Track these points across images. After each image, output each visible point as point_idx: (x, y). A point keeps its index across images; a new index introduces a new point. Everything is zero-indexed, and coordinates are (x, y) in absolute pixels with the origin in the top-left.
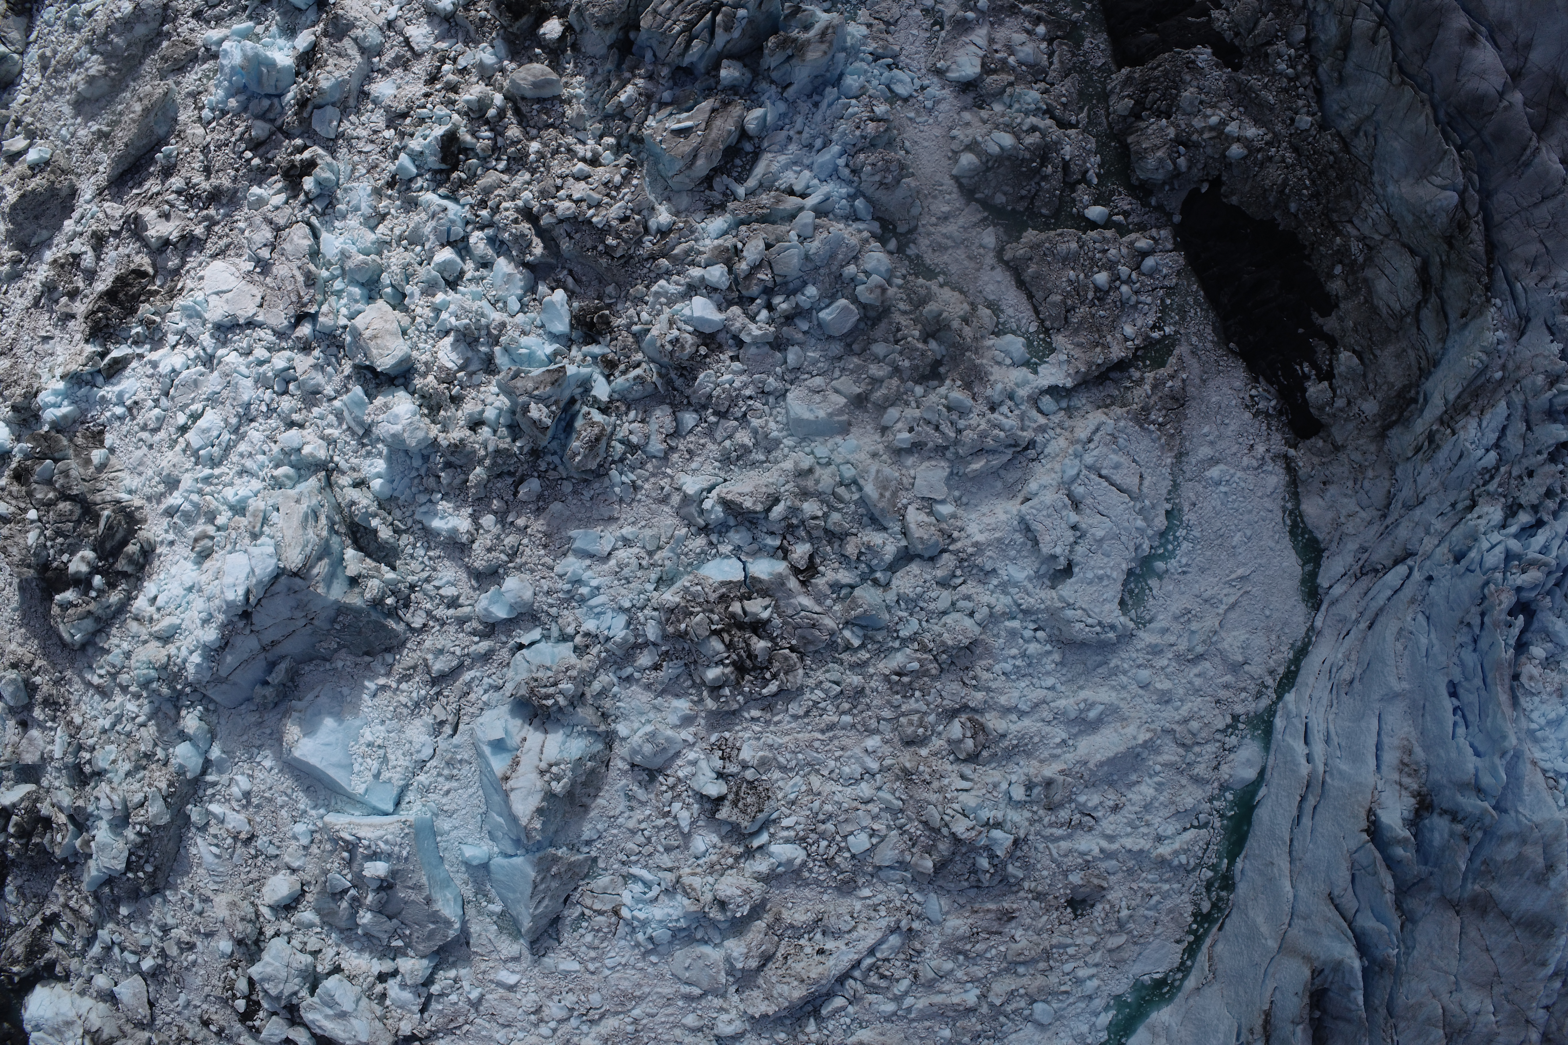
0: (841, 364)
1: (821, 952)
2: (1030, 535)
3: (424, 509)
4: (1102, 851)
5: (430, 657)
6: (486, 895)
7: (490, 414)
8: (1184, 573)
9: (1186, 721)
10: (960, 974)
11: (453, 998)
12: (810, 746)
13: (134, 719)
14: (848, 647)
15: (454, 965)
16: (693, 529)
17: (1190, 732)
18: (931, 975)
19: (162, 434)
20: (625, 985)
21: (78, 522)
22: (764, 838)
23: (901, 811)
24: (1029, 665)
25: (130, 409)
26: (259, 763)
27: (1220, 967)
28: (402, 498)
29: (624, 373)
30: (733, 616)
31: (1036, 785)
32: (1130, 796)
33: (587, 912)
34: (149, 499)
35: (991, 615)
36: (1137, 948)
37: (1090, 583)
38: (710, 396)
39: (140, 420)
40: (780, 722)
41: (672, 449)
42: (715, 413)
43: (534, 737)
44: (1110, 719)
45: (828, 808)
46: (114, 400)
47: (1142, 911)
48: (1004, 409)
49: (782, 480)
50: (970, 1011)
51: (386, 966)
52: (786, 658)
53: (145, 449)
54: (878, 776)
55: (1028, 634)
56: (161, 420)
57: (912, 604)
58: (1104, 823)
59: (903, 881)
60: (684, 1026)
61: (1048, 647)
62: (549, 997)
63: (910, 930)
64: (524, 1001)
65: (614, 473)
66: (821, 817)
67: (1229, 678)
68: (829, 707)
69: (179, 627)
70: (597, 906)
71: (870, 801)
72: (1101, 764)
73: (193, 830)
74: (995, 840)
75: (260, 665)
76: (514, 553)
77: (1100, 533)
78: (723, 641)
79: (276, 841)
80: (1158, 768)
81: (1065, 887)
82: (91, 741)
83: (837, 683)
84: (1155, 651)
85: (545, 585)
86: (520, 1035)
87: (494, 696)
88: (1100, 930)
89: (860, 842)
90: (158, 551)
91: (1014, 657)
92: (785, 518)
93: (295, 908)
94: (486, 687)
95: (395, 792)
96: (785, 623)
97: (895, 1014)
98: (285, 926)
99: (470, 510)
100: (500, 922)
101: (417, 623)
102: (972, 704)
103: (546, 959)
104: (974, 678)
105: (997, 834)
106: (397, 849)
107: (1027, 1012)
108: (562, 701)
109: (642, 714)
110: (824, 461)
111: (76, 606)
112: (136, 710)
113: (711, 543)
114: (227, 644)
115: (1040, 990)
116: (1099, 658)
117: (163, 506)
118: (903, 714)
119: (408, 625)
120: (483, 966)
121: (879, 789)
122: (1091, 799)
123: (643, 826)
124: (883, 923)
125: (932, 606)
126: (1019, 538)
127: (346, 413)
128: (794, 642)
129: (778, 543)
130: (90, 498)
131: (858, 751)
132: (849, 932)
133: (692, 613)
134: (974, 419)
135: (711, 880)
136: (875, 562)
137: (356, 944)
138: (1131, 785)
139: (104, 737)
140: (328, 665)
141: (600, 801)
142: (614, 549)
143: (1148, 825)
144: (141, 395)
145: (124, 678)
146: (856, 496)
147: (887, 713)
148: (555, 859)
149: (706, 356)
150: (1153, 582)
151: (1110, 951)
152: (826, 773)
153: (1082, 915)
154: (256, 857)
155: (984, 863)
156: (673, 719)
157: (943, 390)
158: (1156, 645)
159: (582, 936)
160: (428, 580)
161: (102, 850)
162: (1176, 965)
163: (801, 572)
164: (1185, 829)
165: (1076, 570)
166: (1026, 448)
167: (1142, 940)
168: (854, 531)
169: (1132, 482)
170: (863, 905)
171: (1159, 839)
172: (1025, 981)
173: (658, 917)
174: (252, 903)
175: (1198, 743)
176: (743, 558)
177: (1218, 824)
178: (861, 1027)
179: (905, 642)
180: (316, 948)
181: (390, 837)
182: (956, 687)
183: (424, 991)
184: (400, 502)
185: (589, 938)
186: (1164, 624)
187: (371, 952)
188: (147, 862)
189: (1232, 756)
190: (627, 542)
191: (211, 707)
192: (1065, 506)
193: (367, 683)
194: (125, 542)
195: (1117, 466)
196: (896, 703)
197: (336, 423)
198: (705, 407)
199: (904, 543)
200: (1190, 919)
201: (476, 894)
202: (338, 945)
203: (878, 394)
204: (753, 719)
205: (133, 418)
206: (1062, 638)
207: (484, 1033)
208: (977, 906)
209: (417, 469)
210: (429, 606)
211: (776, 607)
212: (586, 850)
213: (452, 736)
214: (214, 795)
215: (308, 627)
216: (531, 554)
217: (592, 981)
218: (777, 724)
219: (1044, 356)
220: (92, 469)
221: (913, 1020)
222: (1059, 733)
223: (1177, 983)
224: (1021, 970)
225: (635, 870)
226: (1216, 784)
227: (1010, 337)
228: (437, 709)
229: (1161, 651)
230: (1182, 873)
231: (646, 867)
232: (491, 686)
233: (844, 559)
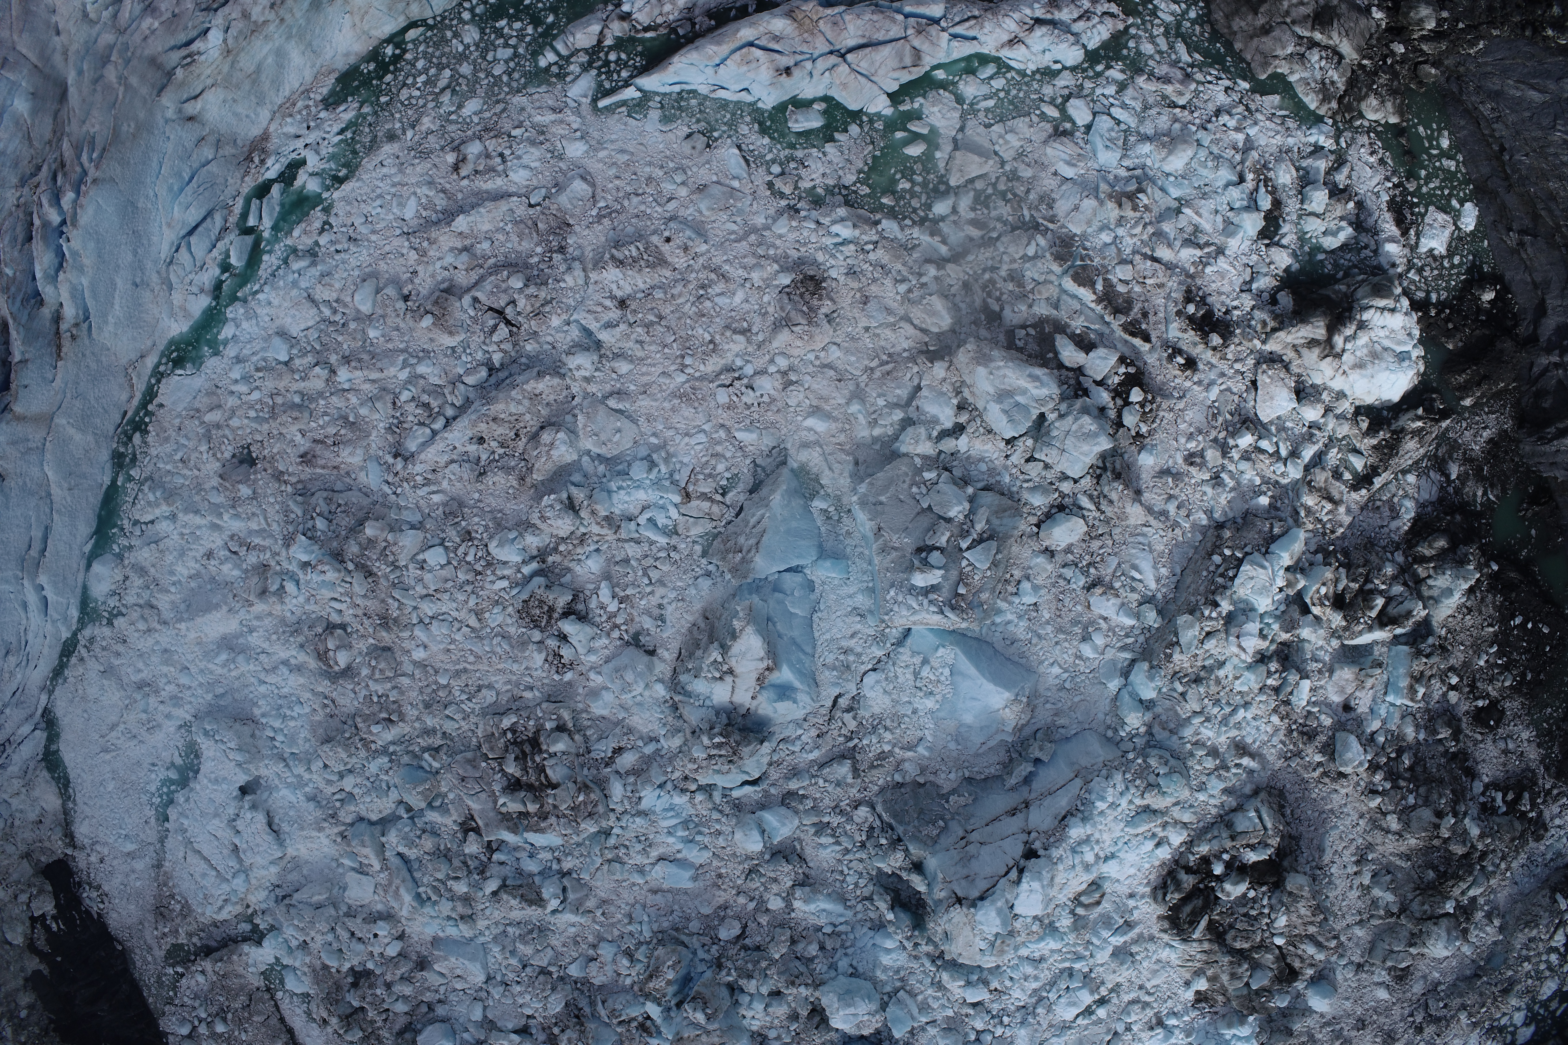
0: (437, 997)
1: (481, 440)
2: (275, 828)
3: (842, 920)
4: (220, 515)
5: (850, 780)
6: (829, 518)
7: (759, 1006)
8: (153, 765)
9: (149, 630)
10: (354, 400)
11: (881, 402)
12: (478, 657)
13: (1208, 720)
14: (435, 751)
15: (875, 440)
16: (575, 876)
17: (146, 620)
18: (378, 405)
19: (1126, 998)
20: (687, 412)
21: (1231, 926)
22: (526, 570)
23: (394, 585)
24: (281, 707)
25: (1160, 1023)
26: (1066, 671)
27: (122, 380)
28: (865, 929)
29: (634, 1019)
30: (536, 799)
31: (274, 594)
32: (197, 566)
33: (718, 498)
34: (1152, 938)
35: (309, 762)
36: (197, 405)
37: (225, 779)
38: (553, 989)
39: (1150, 1013)
40: (505, 683)
41: (594, 946)
42: (550, 973)
43: (743, 698)
44: (212, 647)
45: (461, 597)
46: (1177, 1032)
47: (191, 444)
48: (294, 943)
49: (488, 912)
50: (346, 360)
51: (949, 444)
52: (492, 749)
53: (1148, 985)
54: (415, 621)
55: (280, 738)
56: (1126, 1011)
57: (377, 787)
58: (219, 543)
59: (399, 508)
60: (632, 361)
61: (264, 721)
62: (773, 400)
63: (395, 456)
64: (801, 396)
65: (647, 934)
66: (469, 588)
67: (117, 662)
68: (457, 693)
69: (1128, 824)
70: (706, 505)
71: (422, 597)
72: (217, 606)
73: (1159, 596)
74: (306, 552)
75: (1038, 785)
76: (751, 872)
77: (216, 822)
78: (546, 776)
79: (1062, 582)
80: (173, 589)
81: (255, 481)
82: (1263, 698)
83: (448, 717)
84: (176, 700)
85: (721, 842)
86: (811, 356)
87: (791, 732)
88: (227, 432)
89: (435, 557)
90: (1148, 890)
91: (293, 718)
92: (485, 879)
93: (1052, 506)
94: (798, 743)
95: (909, 641)
96: (489, 784)
97: (420, 360)
98: (1066, 487)
99: (793, 915)
100: (818, 487)
101: (863, 812)
102: (327, 682)
103: (771, 445)
104: (326, 706)
105: (305, 558)
106: (900, 598)
107: (295, 351)
108: (706, 740)
109: (639, 704)
110: (451, 923)
111: (1248, 846)
112: (1202, 729)
113: (559, 861)
114: (1064, 817)
115: (280, 375)
116: (222, 703)
117: (1137, 930)
118: (389, 679)
119: (873, 808)
120: (842, 438)
121: (415, 608)
122: (230, 571)
123: (648, 589)
124: (419, 468)
125: (359, 780)
126: (285, 827)
127: (915, 1011)
128: (484, 764)
129: (495, 857)
130: (1216, 947)
131: (434, 648)
132: (453, 461)
133: (572, 809)
134: (319, 938)
135: (583, 530)
136: (407, 829)
137: (983, 467)
138: (197, 576)
139: (1248, 699)
140: (967, 774)
141: (690, 618)
142: (653, 864)
143: (182, 534)
144: (1144, 1035)
145: (1210, 763)
146: (421, 890)
147: (405, 681)
148: (734, 570)
149: (556, 1024)
150: (179, 761)
151: (219, 406)
152: (465, 629)
153: (243, 447)
154: (1089, 565)
155: (320, 524)
156: (608, 697)
157: (347, 966)
158: (174, 706)
159: (728, 469)
160: (847, 851)
161: (1264, 587)
162: (164, 381)
163: (473, 830)
164: (152, 522)
165: (236, 793)
166: (284, 897)
167: (192, 413)
168: (426, 857)
169: (192, 859)
170: (440, 483)
171: (173, 517)
172: (295, 387)
173: (642, 492)
174: (1103, 512)
175: (141, 606)
176: (528, 847)
177: (126, 522)
178: (453, 348)
179: (384, 751)
180: (1032, 464)
181: (904, 612)
182: (341, 701)
183: (912, 413)
184: (869, 924)
185: (721, 468)
186: (169, 723)
187: (968, 458)
188: (1218, 566)
189: (113, 587)
190: (641, 870)
191: (1110, 733)
192: (244, 852)
193: (926, 754)
194: (1184, 901)
195: (204, 875)
196: (395, 692)
197: (930, 1000)
198: (561, 979)
199: (383, 839)
200: (150, 428)
201: (839, 521)
202: (1006, 468)
203: (403, 970)
204: (531, 689)
205: (1156, 1014)
206: (253, 725)
207: (853, 359)
208: (335, 472)
209: (846, 954)
210: (848, 827)
211: (495, 802)
212: (711, 568)
213: (840, 695)
214: (1127, 636)
215: (970, 828)
216: (735, 871)
217: (724, 417)
218: (509, 682)
219: (272, 969)
220: (1209, 973)
221: (402, 351)
222: (255, 640)
223: (164, 360)
224: (297, 399)
225: (663, 540)
226: (126, 562)
227: (298, 991)
228: (852, 725)
229: (171, 698)
230: (156, 477)
231: (652, 543)
232: (793, 743)
233: (435, 833)
